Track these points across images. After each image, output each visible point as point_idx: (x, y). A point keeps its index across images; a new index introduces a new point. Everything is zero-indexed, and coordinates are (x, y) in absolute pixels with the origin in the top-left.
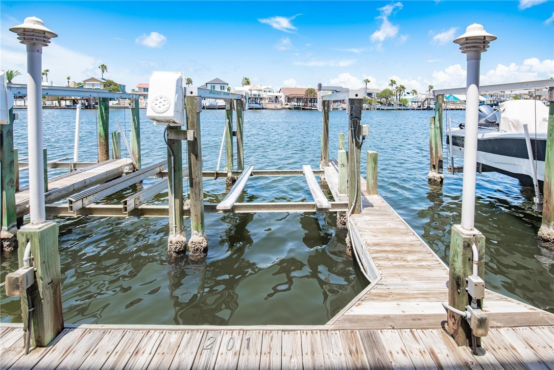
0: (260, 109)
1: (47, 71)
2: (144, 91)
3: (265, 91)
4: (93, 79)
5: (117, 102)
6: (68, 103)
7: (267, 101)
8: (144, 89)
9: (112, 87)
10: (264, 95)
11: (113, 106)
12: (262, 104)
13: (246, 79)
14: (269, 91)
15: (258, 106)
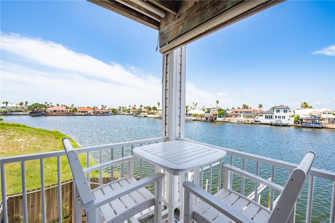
0: (319, 128)
1: (197, 104)
2: (236, 113)
3: (324, 113)
4: (214, 108)
5: (223, 119)
6: (205, 119)
7: (327, 121)
8: (236, 112)
9: (221, 111)
10: (323, 116)
11: (222, 120)
12: (322, 123)
13: (304, 103)
14: (329, 113)
15: (318, 126)
